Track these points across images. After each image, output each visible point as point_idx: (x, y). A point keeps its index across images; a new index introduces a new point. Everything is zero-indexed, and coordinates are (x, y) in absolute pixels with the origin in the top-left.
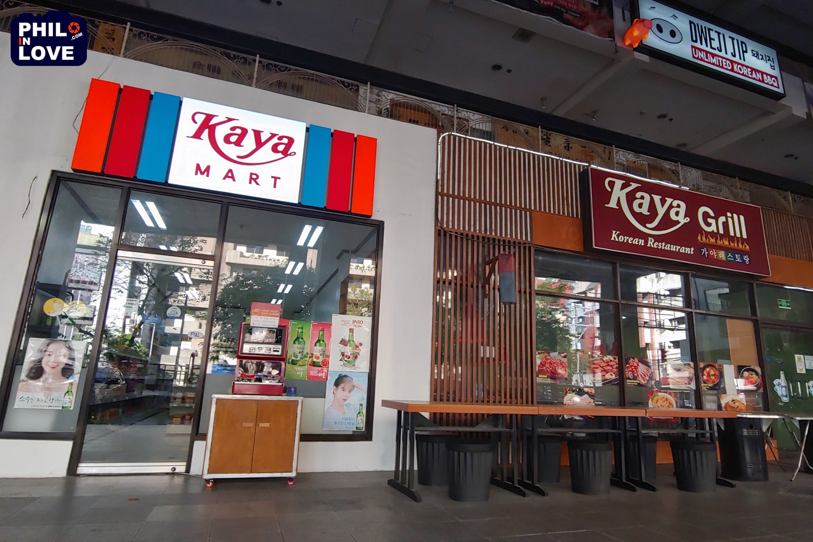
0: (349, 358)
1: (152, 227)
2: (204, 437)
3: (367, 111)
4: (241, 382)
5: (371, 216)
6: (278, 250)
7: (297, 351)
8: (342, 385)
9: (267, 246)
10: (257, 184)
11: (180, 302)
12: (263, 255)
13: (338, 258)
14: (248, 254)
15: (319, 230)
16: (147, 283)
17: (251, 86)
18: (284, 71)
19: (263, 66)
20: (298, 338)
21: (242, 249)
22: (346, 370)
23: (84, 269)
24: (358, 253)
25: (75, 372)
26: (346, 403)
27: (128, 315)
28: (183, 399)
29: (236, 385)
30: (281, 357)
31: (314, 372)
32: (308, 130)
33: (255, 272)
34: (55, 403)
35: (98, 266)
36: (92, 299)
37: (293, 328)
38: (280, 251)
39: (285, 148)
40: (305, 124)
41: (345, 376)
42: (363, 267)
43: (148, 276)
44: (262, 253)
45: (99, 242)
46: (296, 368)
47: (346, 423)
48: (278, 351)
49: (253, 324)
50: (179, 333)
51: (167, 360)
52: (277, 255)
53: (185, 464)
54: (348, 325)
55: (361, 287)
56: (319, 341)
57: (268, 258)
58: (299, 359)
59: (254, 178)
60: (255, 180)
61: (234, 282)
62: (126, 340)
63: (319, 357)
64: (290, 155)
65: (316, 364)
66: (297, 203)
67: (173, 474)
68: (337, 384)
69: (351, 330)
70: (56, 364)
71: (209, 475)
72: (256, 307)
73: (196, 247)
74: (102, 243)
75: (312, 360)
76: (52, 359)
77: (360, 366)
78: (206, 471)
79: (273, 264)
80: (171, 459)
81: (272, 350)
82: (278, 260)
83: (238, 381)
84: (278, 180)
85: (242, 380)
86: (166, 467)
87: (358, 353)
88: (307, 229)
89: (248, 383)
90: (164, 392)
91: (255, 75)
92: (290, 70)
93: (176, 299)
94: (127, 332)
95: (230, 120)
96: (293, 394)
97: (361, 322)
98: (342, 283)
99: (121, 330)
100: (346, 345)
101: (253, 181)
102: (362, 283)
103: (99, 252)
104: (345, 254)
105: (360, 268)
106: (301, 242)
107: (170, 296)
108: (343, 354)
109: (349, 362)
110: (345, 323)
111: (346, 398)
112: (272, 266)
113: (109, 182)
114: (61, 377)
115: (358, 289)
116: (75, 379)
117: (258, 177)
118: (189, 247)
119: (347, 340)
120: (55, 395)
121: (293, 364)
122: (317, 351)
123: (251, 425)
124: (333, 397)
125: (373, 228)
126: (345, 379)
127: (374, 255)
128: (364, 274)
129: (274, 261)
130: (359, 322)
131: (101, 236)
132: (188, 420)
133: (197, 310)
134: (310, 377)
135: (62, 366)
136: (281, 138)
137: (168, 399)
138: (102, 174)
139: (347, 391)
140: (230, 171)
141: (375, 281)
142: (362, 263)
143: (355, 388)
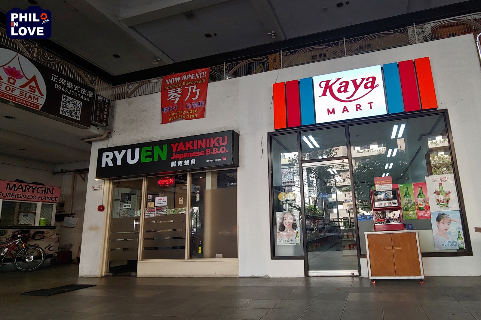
0: (443, 202)
1: (313, 148)
2: (365, 256)
3: (417, 42)
4: (379, 224)
5: (437, 108)
6: (378, 144)
7: (407, 202)
8: (442, 220)
9: (372, 144)
10: (361, 110)
11: (333, 184)
12: (370, 149)
13: (419, 140)
14: (362, 151)
15: (403, 126)
16: (314, 177)
17: (344, 56)
18: (360, 40)
19: (348, 43)
20: (406, 195)
21: (358, 148)
22: (443, 210)
23: (286, 176)
24: (432, 134)
25: (298, 226)
26: (447, 232)
27: (310, 195)
28: (348, 236)
29: (376, 226)
30: (398, 207)
31: (421, 214)
32: (382, 68)
33: (368, 160)
34: (292, 242)
35: (292, 173)
36: (293, 190)
37: (402, 189)
38: (379, 144)
39: (371, 84)
40: (380, 65)
41: (443, 214)
42: (436, 142)
43: (315, 174)
44: (370, 148)
45: (290, 161)
46: (409, 212)
47: (451, 245)
48: (396, 204)
49: (378, 190)
50: (336, 201)
51: (333, 216)
52: (378, 147)
53: (358, 271)
54: (437, 181)
55: (437, 155)
56: (420, 194)
57: (374, 150)
58: (409, 207)
59: (358, 107)
60: (359, 108)
61: (358, 168)
62: (312, 208)
63: (422, 204)
64: (375, 87)
65: (421, 209)
66: (386, 114)
67: (353, 276)
68: (438, 219)
69: (441, 184)
70: (289, 224)
71: (372, 277)
72: (377, 180)
73: (334, 153)
74: (291, 161)
75: (418, 206)
76: (287, 221)
77: (452, 207)
78: (370, 275)
79: (377, 153)
80: (349, 268)
81: (392, 203)
82: (380, 150)
83: (376, 223)
84: (372, 104)
85: (379, 223)
86: (348, 273)
87: (449, 198)
88: (395, 127)
89: (383, 224)
90: (336, 233)
91: (345, 50)
92: (363, 38)
93: (330, 183)
94: (312, 204)
95: (338, 80)
96: (411, 228)
97: (446, 178)
98: (426, 155)
99: (309, 203)
100: (439, 195)
101: (358, 109)
102: (437, 152)
103: (291, 166)
104: (424, 137)
105: (434, 143)
106: (393, 136)
107: (327, 182)
108: (438, 200)
109: (443, 205)
110: (435, 180)
111: (447, 228)
112: (377, 154)
113: (291, 131)
114: (293, 229)
115: (436, 157)
116: (298, 230)
117: (360, 106)
118: (330, 154)
119: (439, 191)
120: (292, 238)
121: (406, 210)
122: (420, 200)
123: (390, 248)
124: (438, 228)
125: (440, 115)
126: (443, 216)
127: (445, 132)
128: (438, 146)
129: (378, 151)
130: (445, 178)
131: (290, 158)
132: (352, 247)
133: (342, 187)
134: (418, 217)
135: (292, 224)
136: (368, 79)
137: (339, 237)
138: (287, 128)
139: (447, 224)
140: (345, 107)
141: (450, 149)
142: (435, 139)
143: (452, 221)
